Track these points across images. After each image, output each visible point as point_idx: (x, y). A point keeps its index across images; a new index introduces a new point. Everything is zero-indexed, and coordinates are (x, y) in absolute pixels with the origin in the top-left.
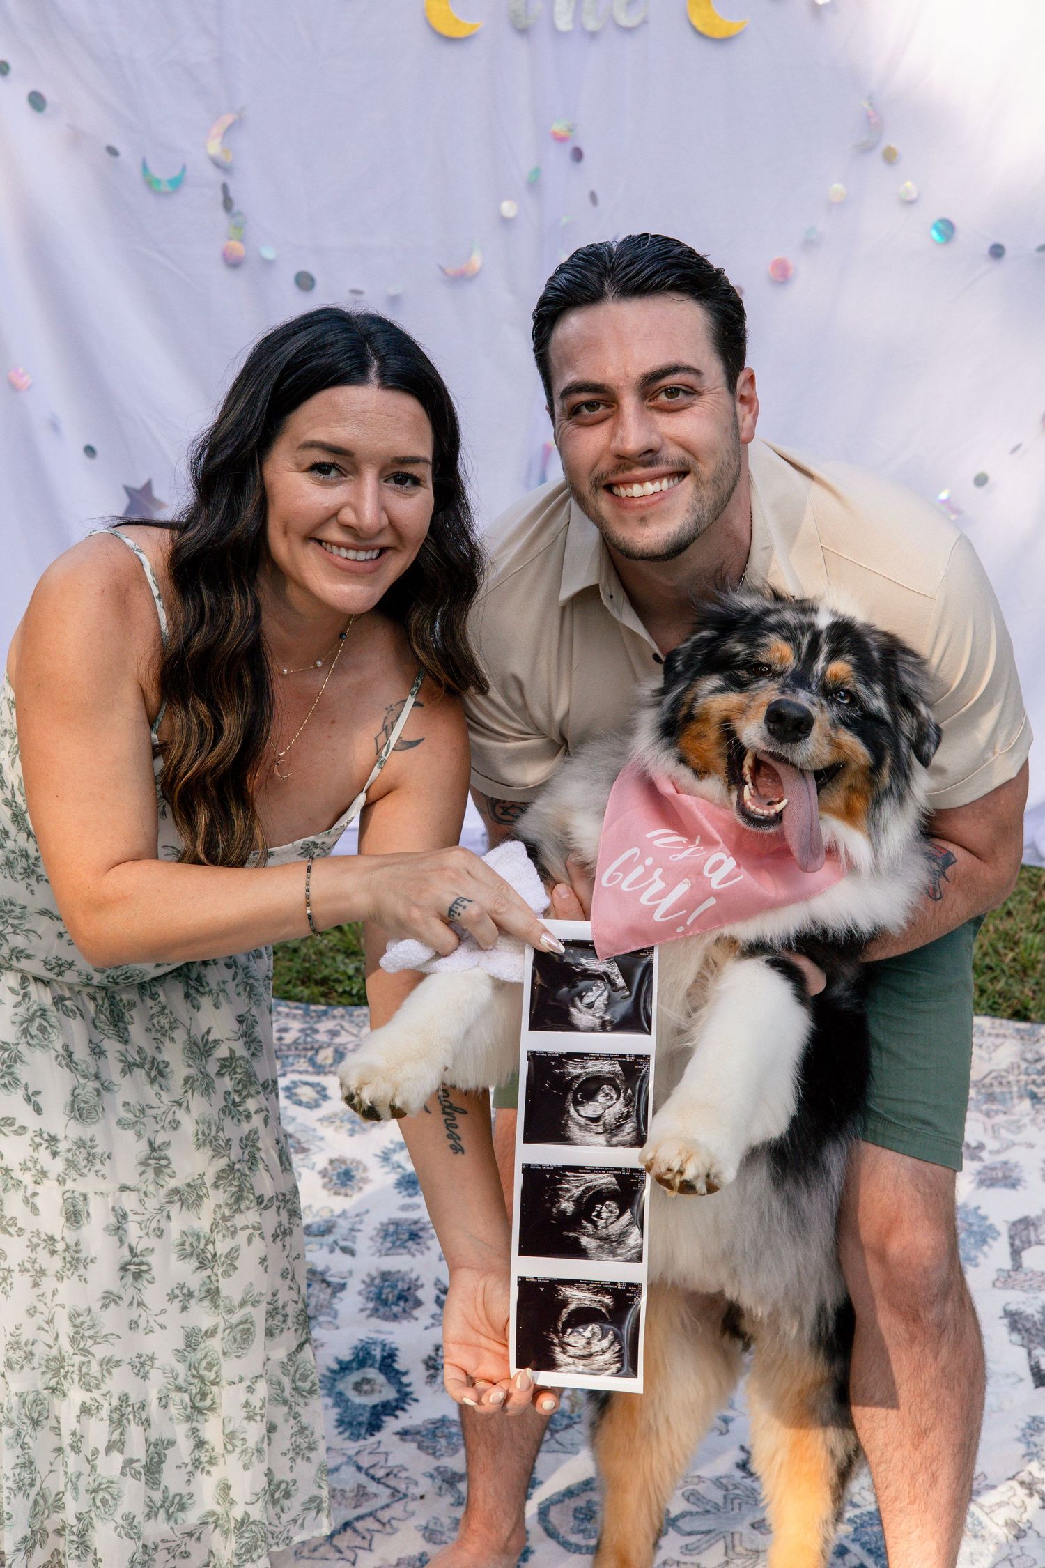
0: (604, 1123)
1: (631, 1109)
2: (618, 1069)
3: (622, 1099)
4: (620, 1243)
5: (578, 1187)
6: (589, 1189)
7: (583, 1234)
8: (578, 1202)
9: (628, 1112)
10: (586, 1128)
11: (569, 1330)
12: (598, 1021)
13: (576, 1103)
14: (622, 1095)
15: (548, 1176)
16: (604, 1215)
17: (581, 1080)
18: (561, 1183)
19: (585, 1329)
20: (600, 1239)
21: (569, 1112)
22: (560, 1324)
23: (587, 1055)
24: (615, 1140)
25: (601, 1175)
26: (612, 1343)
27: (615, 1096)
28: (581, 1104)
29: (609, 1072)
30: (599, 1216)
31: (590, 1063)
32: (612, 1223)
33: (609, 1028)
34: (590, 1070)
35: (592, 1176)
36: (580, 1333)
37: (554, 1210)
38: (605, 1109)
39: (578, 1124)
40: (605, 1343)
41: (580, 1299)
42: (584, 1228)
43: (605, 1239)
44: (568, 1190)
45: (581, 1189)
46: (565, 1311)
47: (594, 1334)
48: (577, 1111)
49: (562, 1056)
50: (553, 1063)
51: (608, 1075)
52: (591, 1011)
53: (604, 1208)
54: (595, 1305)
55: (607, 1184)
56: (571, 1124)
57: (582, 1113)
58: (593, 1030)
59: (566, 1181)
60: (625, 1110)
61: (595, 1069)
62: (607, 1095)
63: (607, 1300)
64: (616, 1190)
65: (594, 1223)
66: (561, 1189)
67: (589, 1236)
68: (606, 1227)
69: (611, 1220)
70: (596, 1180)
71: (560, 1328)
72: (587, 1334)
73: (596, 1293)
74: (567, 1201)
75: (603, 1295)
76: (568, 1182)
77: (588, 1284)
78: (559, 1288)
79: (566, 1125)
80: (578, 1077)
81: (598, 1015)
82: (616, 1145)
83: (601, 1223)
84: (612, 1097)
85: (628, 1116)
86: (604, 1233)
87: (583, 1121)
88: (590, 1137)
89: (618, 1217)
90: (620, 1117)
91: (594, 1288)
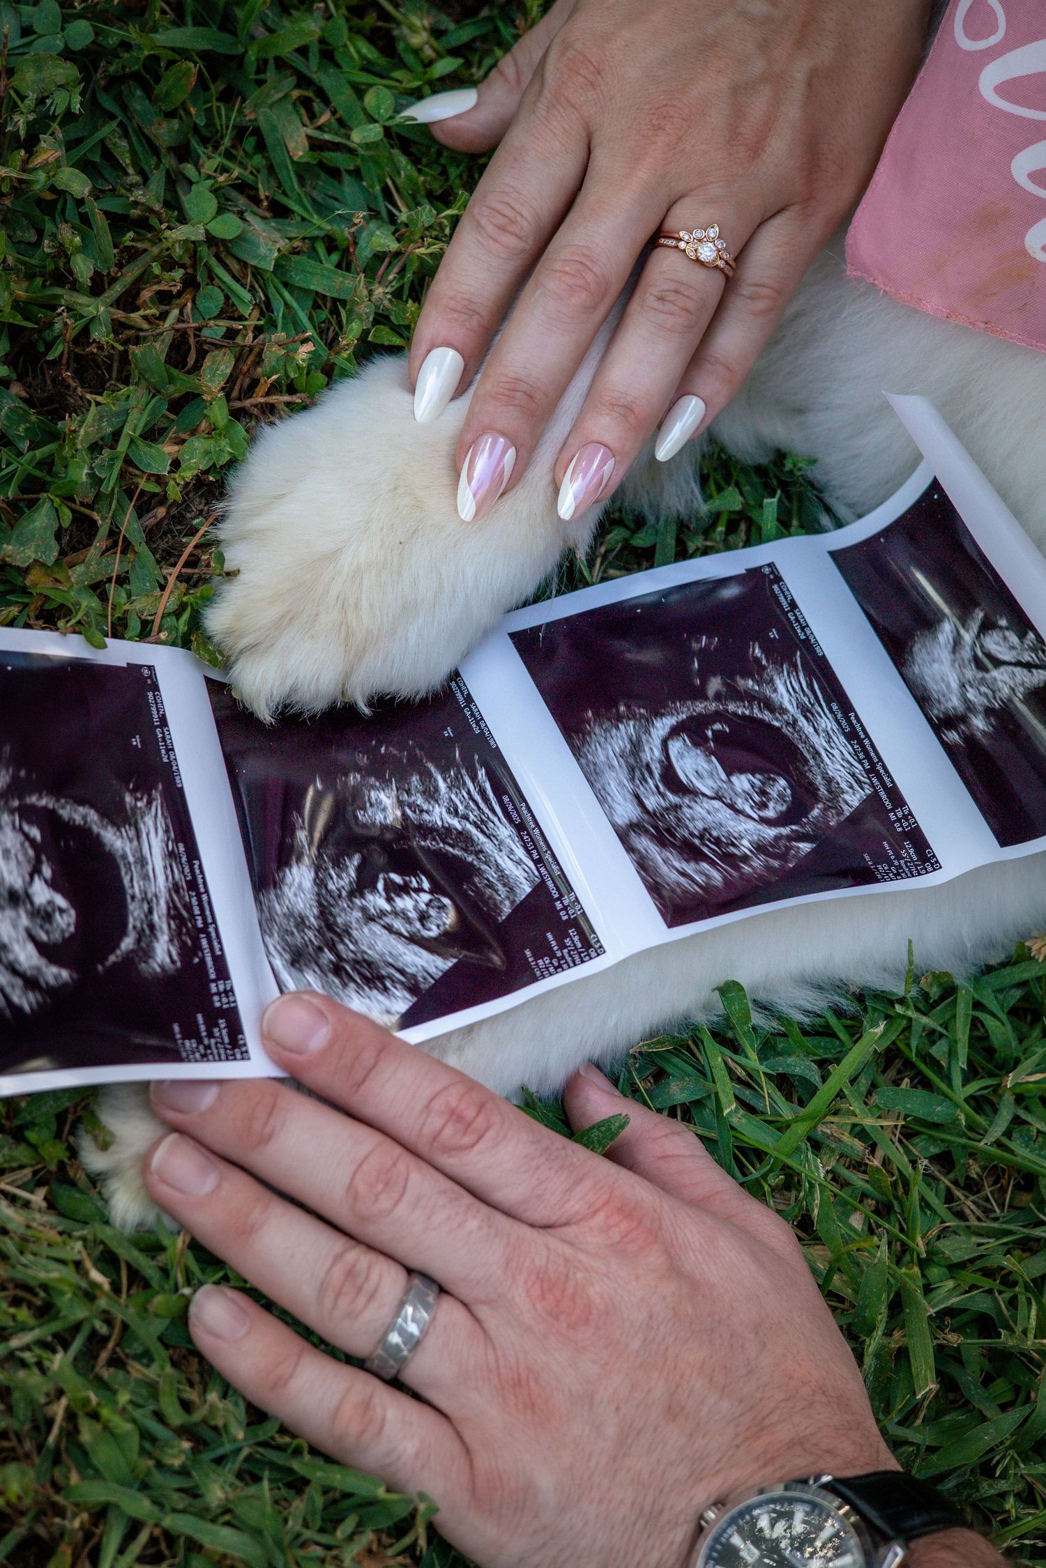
0: (677, 807)
1: (756, 863)
2: (853, 799)
3: (771, 832)
4: (337, 970)
5: (454, 812)
6: (464, 839)
7: (318, 868)
8: (410, 829)
9: (745, 859)
10: (635, 766)
11: (35, 833)
12: (954, 703)
13: (692, 730)
14: (785, 831)
15: (449, 732)
16: (405, 903)
17: (767, 716)
18: (444, 771)
19: (53, 884)
20: (325, 912)
21: (658, 714)
22: (45, 802)
23: (846, 707)
24: (644, 843)
25: (520, 853)
26: (31, 982)
27: (770, 813)
28: (699, 741)
29: (829, 781)
30: (394, 890)
31: (827, 723)
32: (389, 928)
33: (953, 736)
34: (809, 729)
35: (505, 831)
36: (36, 871)
37: (354, 779)
38: (718, 797)
39: (636, 746)
40: (26, 955)
41: (142, 861)
42: (338, 863)
43: (330, 927)
44: (431, 794)
45: (455, 823)
46: (93, 816)
47: (44, 915)
48: (675, 732)
49: (809, 646)
50: (774, 634)
51: (819, 780)
52: (971, 673)
53: (425, 897)
54: (135, 913)
55: (503, 877)
56: (628, 729)
57: (675, 747)
58: (923, 699)
59: (458, 776)
60: (745, 846)
61: (819, 742)
62: (763, 793)
63: (163, 952)
64: (497, 908)
65: (364, 884)
66: (426, 776)
67: (320, 883)
68: (369, 918)
69: (398, 924)
70: (500, 846)
71: (33, 799)
72: (42, 893)
73: (174, 914)
74: (401, 804)
75: (176, 936)
76: (456, 784)
77: (192, 885)
78: (156, 795)
79: (619, 718)
80: (769, 706)
81: (971, 695)
82: (630, 849)
83: (377, 901)
84: (763, 806)
85: (731, 860)
86: (348, 916)
87: (652, 753)
88: (616, 781)
89: (414, 939)
90: (717, 841)
91: (188, 907)
